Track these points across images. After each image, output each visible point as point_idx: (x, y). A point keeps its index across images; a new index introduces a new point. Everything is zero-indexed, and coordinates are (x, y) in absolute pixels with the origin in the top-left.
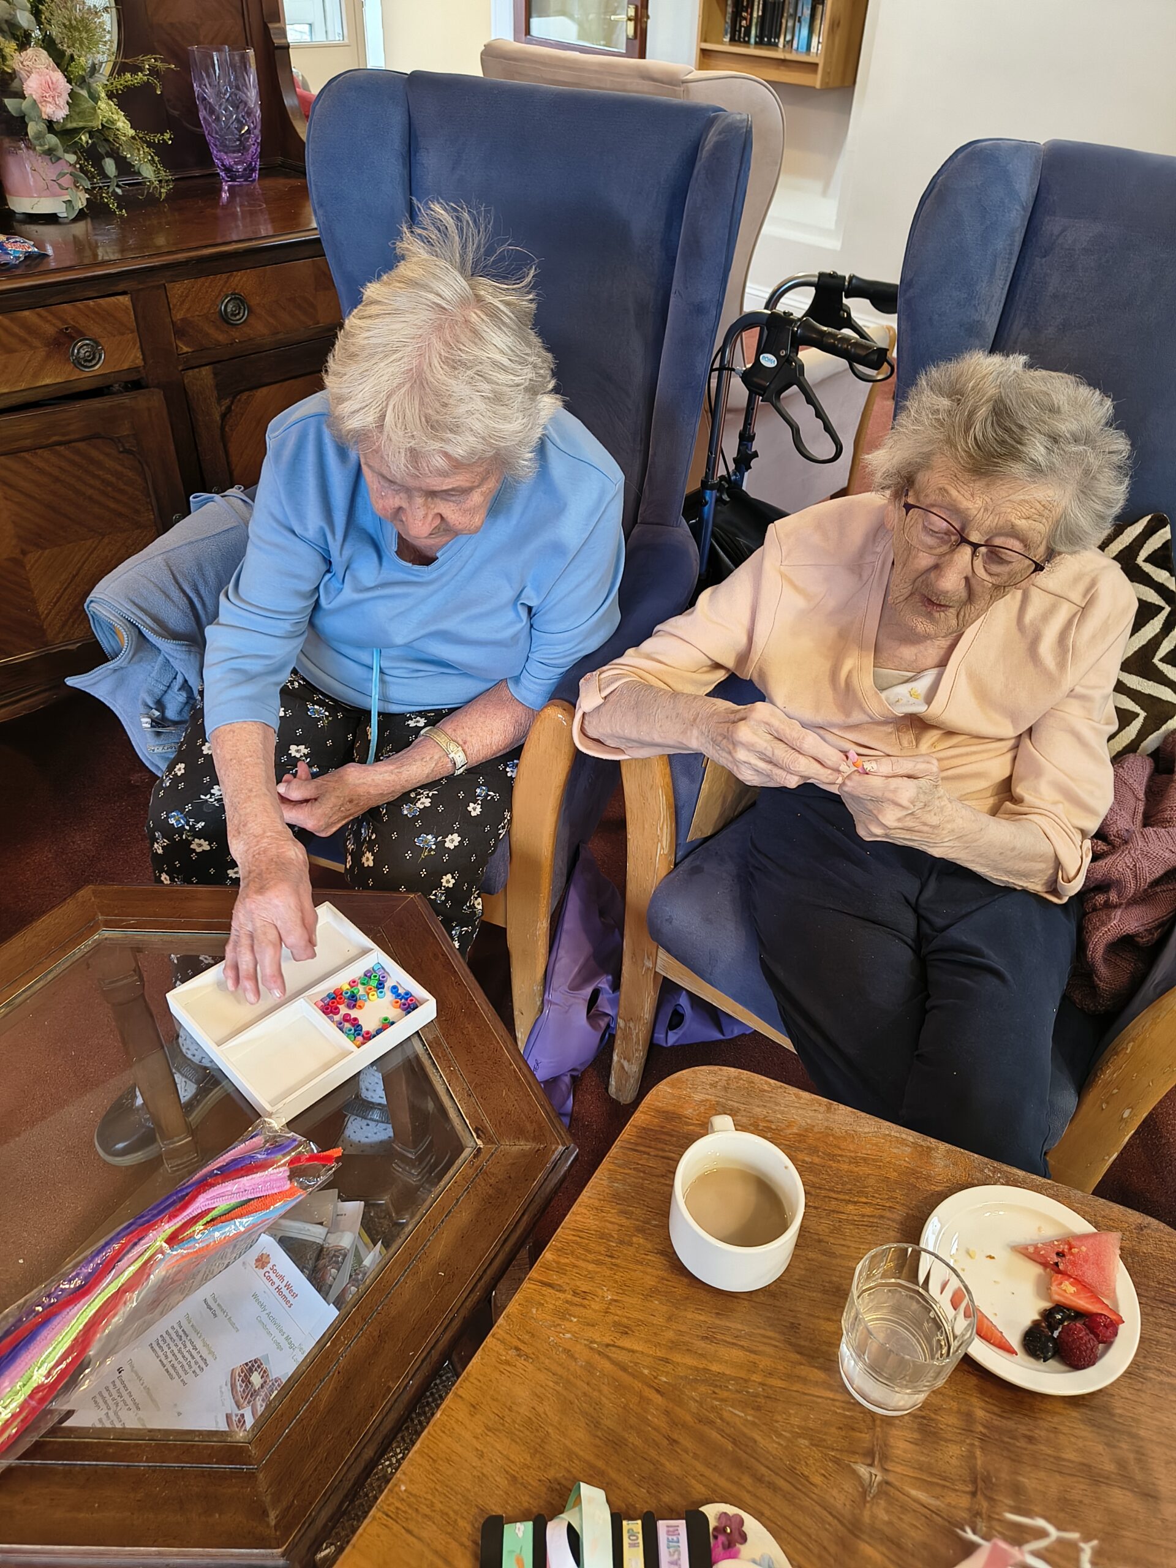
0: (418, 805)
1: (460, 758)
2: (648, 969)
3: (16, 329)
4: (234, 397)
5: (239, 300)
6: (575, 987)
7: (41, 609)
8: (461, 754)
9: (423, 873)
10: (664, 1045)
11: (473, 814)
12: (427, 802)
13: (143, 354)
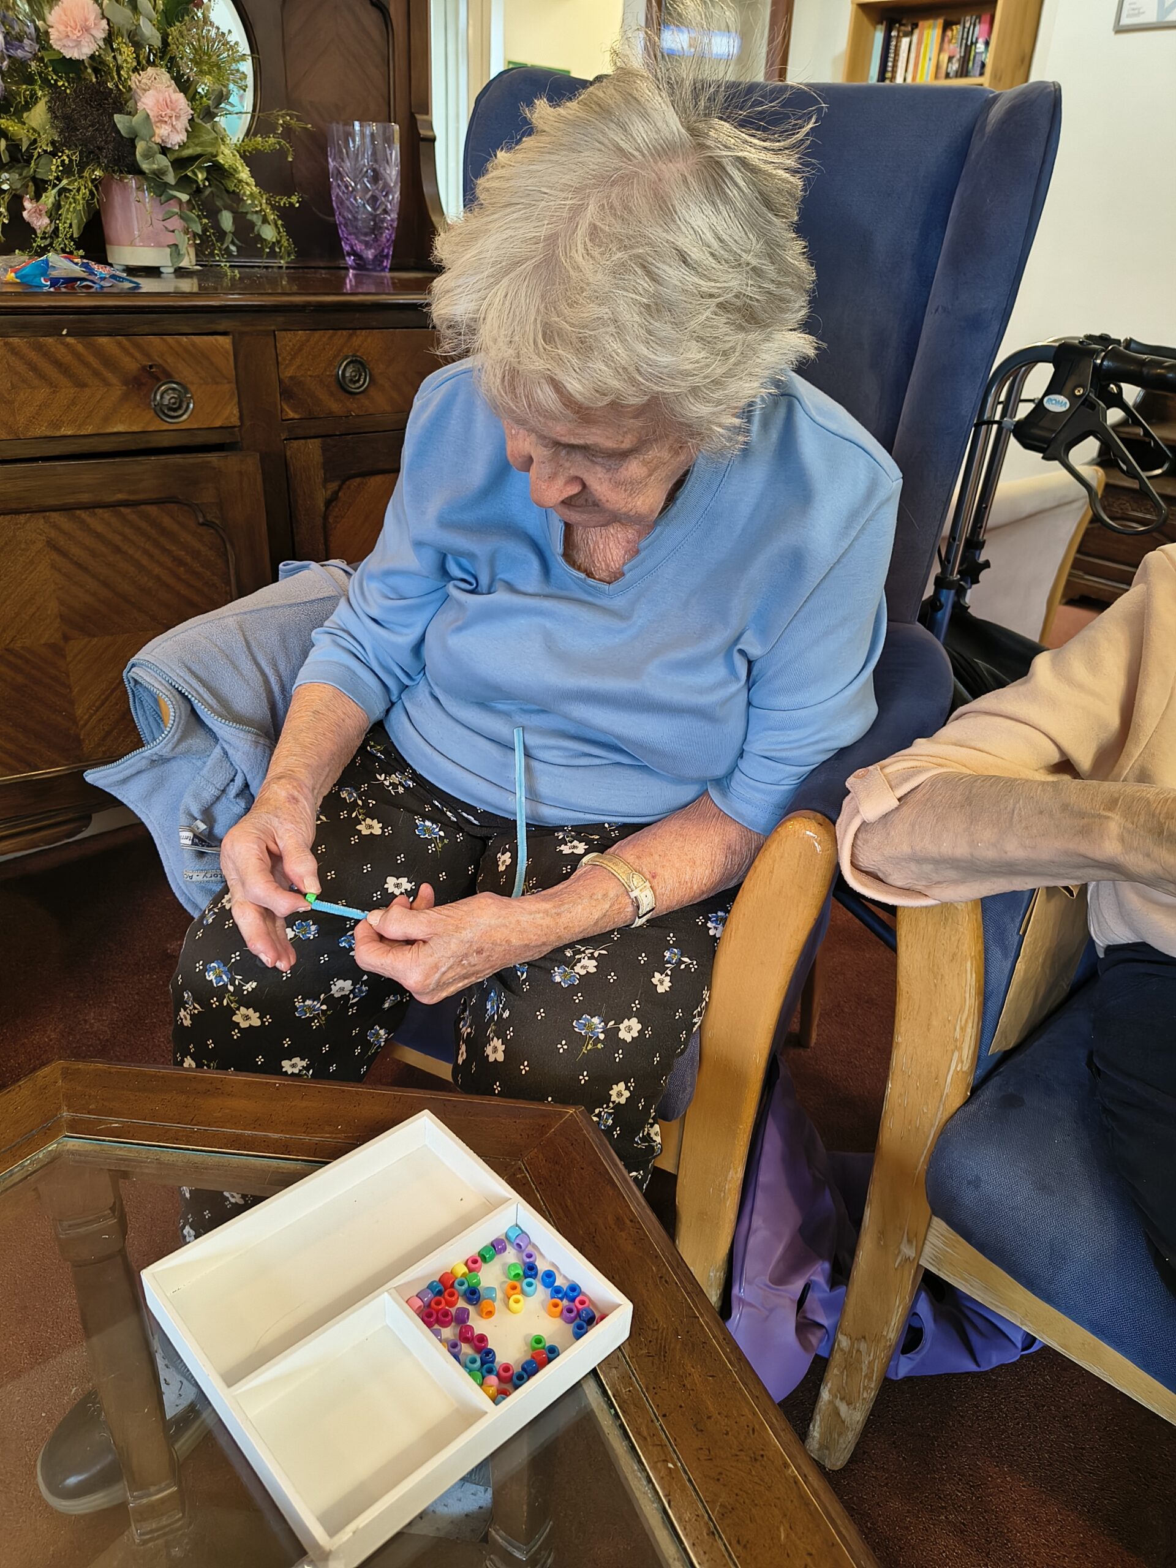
0: (577, 969)
1: (647, 901)
2: (907, 1259)
3: (91, 359)
4: (343, 482)
5: (359, 363)
6: (781, 1279)
7: (79, 712)
8: (649, 892)
9: (584, 1078)
10: (895, 1379)
11: (661, 989)
12: (591, 966)
13: (240, 412)
